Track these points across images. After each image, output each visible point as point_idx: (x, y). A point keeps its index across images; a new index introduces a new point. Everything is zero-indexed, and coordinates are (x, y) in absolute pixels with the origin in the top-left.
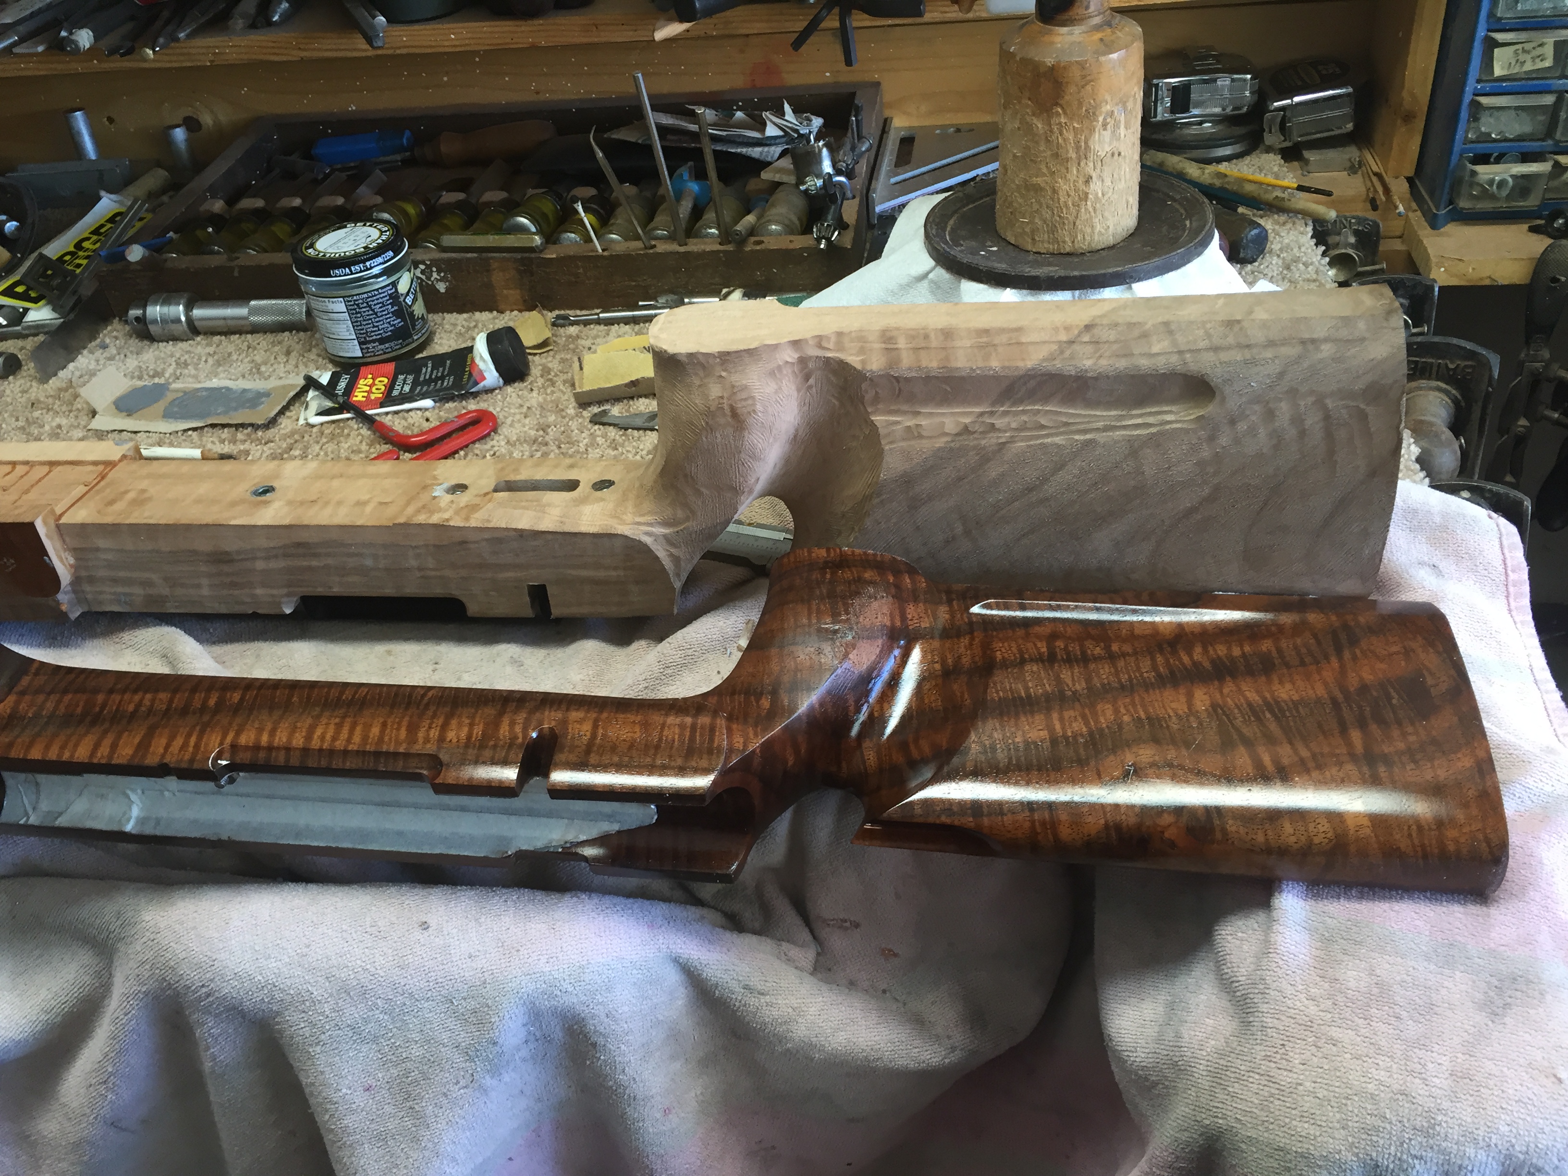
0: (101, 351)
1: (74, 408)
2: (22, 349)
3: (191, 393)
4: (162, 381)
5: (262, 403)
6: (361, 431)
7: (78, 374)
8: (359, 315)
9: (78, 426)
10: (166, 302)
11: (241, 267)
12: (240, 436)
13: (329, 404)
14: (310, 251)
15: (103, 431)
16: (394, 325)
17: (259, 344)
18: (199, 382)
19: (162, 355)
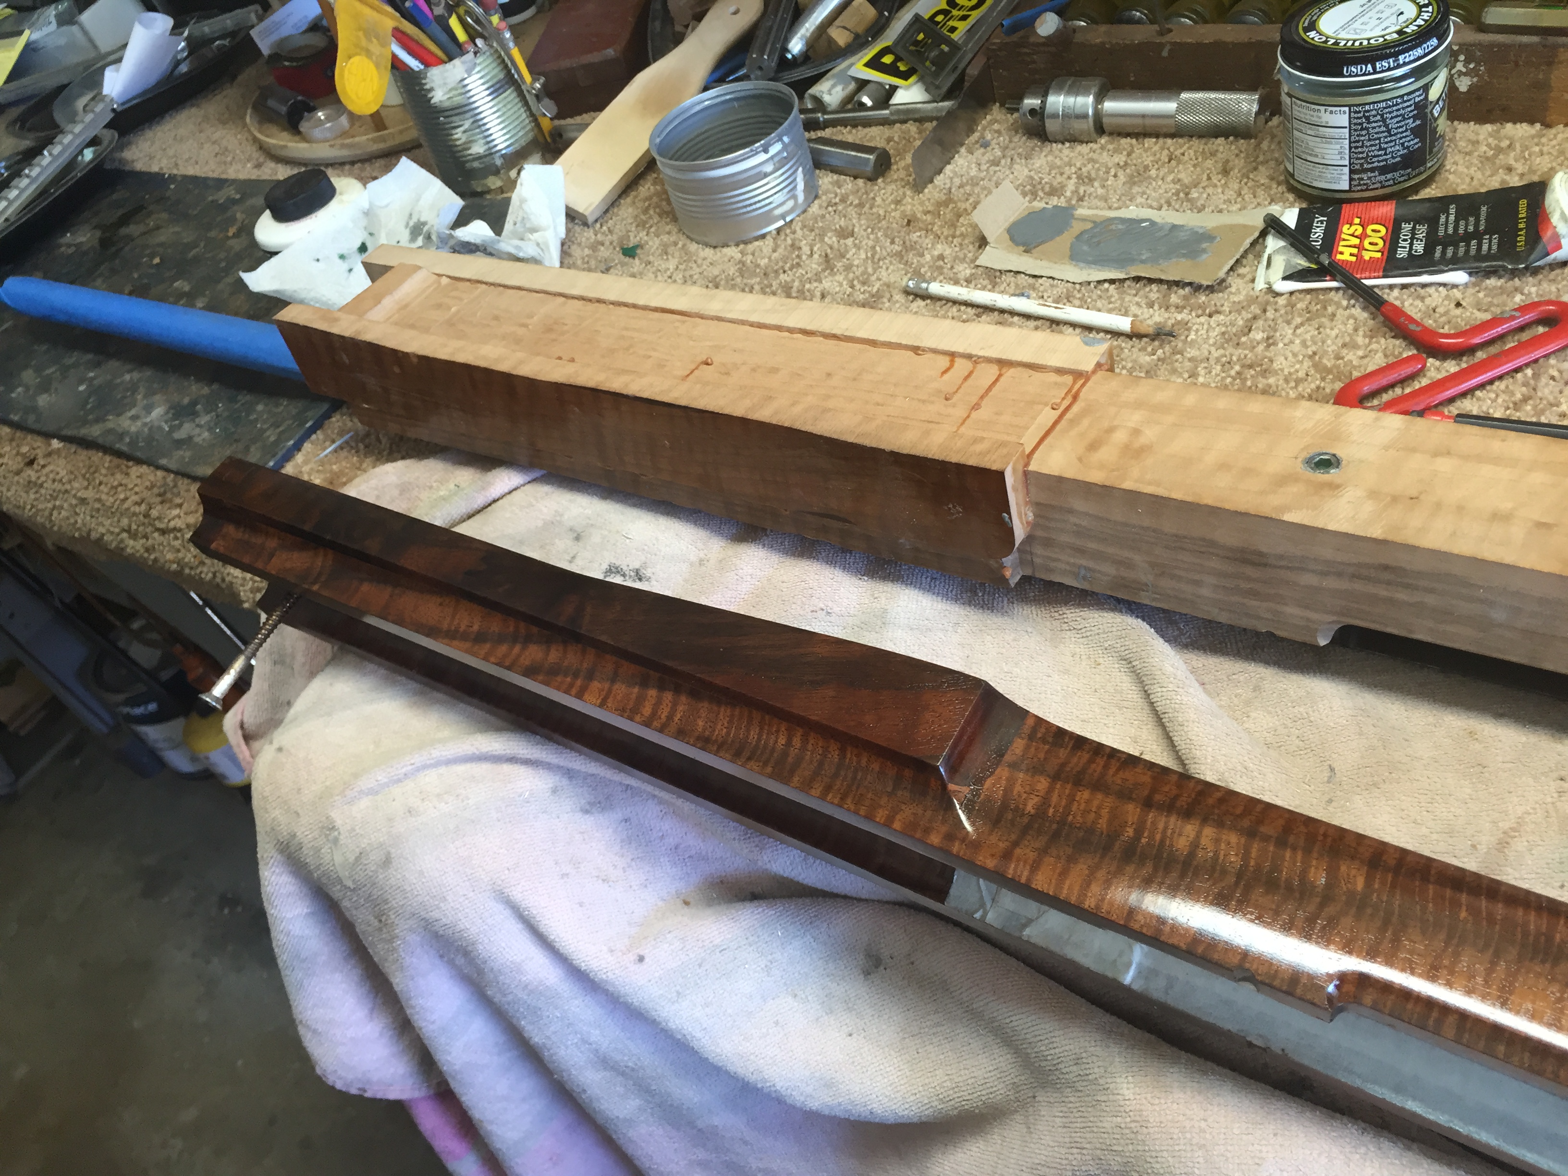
0: (982, 150)
1: (958, 233)
2: (889, 140)
3: (1102, 226)
4: (1062, 202)
5: (1204, 251)
6: (1353, 311)
7: (957, 181)
8: (1364, 132)
9: (964, 259)
10: (1074, 90)
11: (1171, 43)
12: (1174, 299)
13: (1302, 262)
14: (1312, 34)
15: (995, 270)
16: (1408, 147)
17: (1183, 154)
18: (1110, 208)
19: (1058, 162)
